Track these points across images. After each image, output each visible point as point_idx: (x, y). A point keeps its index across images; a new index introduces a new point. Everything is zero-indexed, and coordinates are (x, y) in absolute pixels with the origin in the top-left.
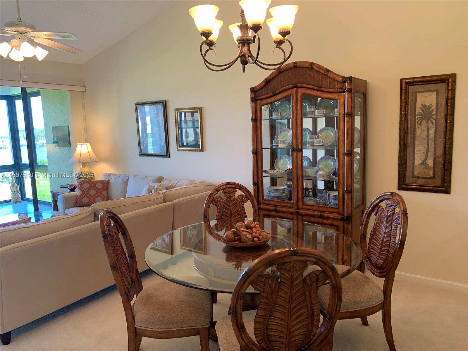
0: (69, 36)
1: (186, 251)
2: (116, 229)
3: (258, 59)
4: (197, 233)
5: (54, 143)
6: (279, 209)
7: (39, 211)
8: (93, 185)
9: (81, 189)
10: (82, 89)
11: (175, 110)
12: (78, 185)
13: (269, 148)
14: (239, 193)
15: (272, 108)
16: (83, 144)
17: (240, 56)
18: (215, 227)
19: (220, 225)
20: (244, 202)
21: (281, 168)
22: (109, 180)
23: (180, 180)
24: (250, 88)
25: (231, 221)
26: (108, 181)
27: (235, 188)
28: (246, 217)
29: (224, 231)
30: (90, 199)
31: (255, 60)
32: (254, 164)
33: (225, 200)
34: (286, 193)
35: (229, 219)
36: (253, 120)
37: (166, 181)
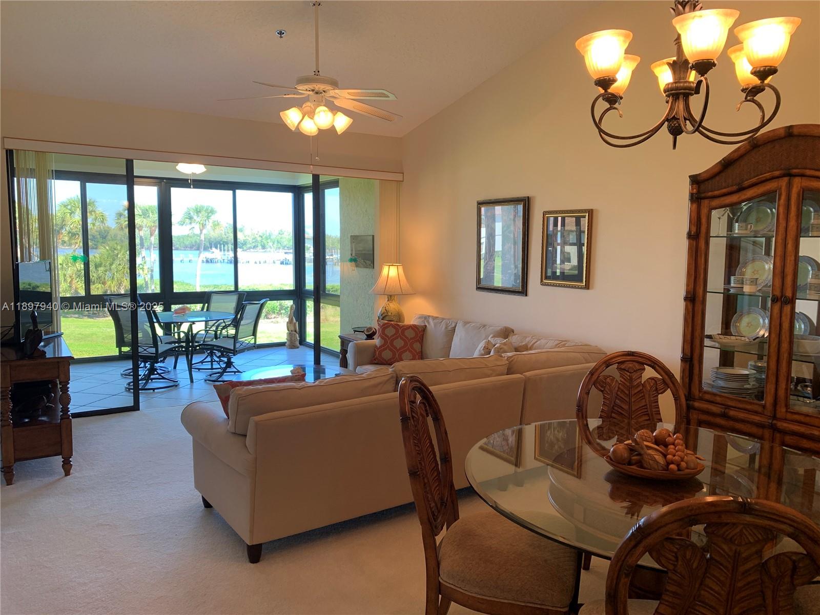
0: (384, 94)
1: (543, 465)
2: (424, 409)
3: (702, 124)
4: (565, 435)
5: (351, 260)
6: (732, 413)
7: (320, 364)
8: (400, 331)
9: (384, 336)
10: (399, 177)
11: (545, 213)
12: (379, 329)
13: (723, 292)
14: (649, 372)
15: (734, 215)
16: (393, 265)
17: (667, 120)
18: (596, 432)
19: (607, 429)
20: (658, 392)
21: (744, 334)
22: (426, 326)
23: (540, 338)
24: (690, 177)
25: (629, 424)
26: (424, 327)
27: (643, 364)
28: (660, 420)
29: (614, 440)
30: (394, 354)
31: (697, 125)
32: (687, 322)
33: (619, 384)
34: (751, 384)
35: (626, 421)
36: (691, 235)
37: (516, 336)
